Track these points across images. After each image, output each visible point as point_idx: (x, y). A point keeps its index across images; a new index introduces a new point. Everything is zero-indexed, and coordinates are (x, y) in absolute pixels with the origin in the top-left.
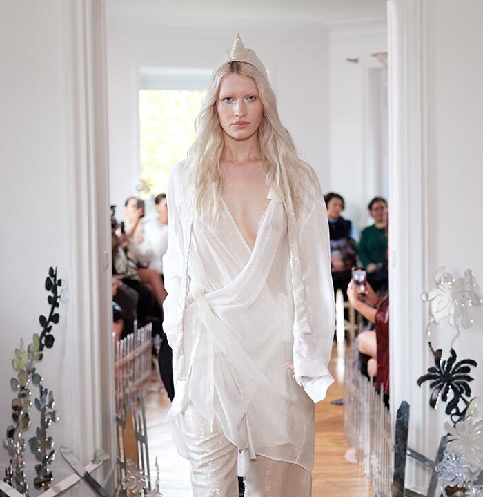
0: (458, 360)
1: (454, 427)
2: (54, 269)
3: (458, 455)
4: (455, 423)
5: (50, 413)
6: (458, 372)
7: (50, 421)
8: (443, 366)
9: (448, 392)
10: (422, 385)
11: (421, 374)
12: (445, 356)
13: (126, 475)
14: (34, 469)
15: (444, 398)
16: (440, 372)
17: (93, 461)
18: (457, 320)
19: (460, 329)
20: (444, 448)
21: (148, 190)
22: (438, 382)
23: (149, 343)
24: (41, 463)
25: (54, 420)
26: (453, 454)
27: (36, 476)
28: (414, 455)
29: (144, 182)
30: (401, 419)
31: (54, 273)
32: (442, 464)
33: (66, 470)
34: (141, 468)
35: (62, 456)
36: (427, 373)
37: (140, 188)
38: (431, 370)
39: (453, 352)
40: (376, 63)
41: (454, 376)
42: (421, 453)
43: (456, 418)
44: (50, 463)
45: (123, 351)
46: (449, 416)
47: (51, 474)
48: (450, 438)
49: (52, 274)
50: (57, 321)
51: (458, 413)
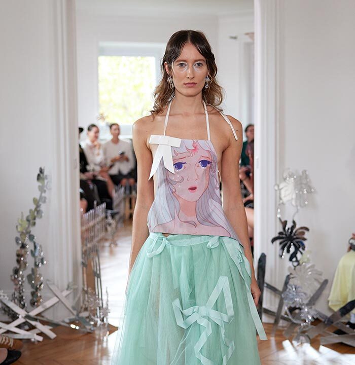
0: (297, 227)
1: (294, 269)
2: (43, 169)
3: (297, 287)
4: (295, 267)
5: (40, 259)
6: (297, 235)
7: (40, 264)
8: (288, 231)
9: (290, 247)
10: (274, 243)
11: (274, 236)
12: (289, 225)
13: (88, 298)
14: (30, 294)
15: (288, 251)
16: (286, 235)
17: (67, 289)
18: (297, 202)
19: (298, 208)
20: (288, 283)
21: (104, 120)
22: (284, 241)
23: (103, 215)
24: (34, 290)
25: (42, 263)
26: (294, 286)
27: (31, 298)
28: (269, 287)
29: (101, 114)
30: (261, 264)
31: (43, 171)
32: (286, 292)
33: (49, 294)
34: (97, 294)
35: (48, 285)
36: (277, 235)
38: (280, 233)
39: (294, 222)
40: (247, 39)
41: (295, 237)
42: (273, 285)
43: (295, 264)
44: (40, 290)
46: (291, 262)
47: (40, 296)
48: (291, 276)
49: (41, 171)
50: (45, 202)
51: (297, 261)
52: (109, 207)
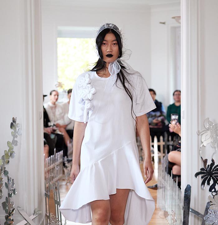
0: (216, 164)
1: (213, 198)
2: (15, 118)
3: (215, 212)
4: (214, 196)
5: (12, 190)
6: (215, 170)
7: (13, 194)
8: (208, 168)
9: (210, 180)
10: (197, 177)
11: (197, 171)
12: (209, 163)
13: (49, 221)
14: (5, 218)
15: (208, 184)
16: (206, 171)
17: (34, 214)
18: (215, 145)
19: (216, 149)
20: (209, 208)
21: (62, 87)
22: (205, 176)
23: (61, 160)
24: (8, 215)
25: (14, 193)
26: (213, 211)
27: (5, 221)
28: (193, 212)
29: (59, 83)
30: (187, 193)
31: (15, 120)
32: (207, 216)
33: (20, 218)
34: (57, 217)
35: (18, 211)
36: (200, 171)
37: (57, 86)
38: (202, 169)
39: (213, 161)
41: (213, 172)
42: (197, 210)
43: (214, 194)
44: (12, 215)
45: (49, 164)
46: (211, 192)
47: (13, 220)
48: (211, 203)
49: (14, 121)
50: (16, 145)
51: (215, 191)
52: (65, 154)
